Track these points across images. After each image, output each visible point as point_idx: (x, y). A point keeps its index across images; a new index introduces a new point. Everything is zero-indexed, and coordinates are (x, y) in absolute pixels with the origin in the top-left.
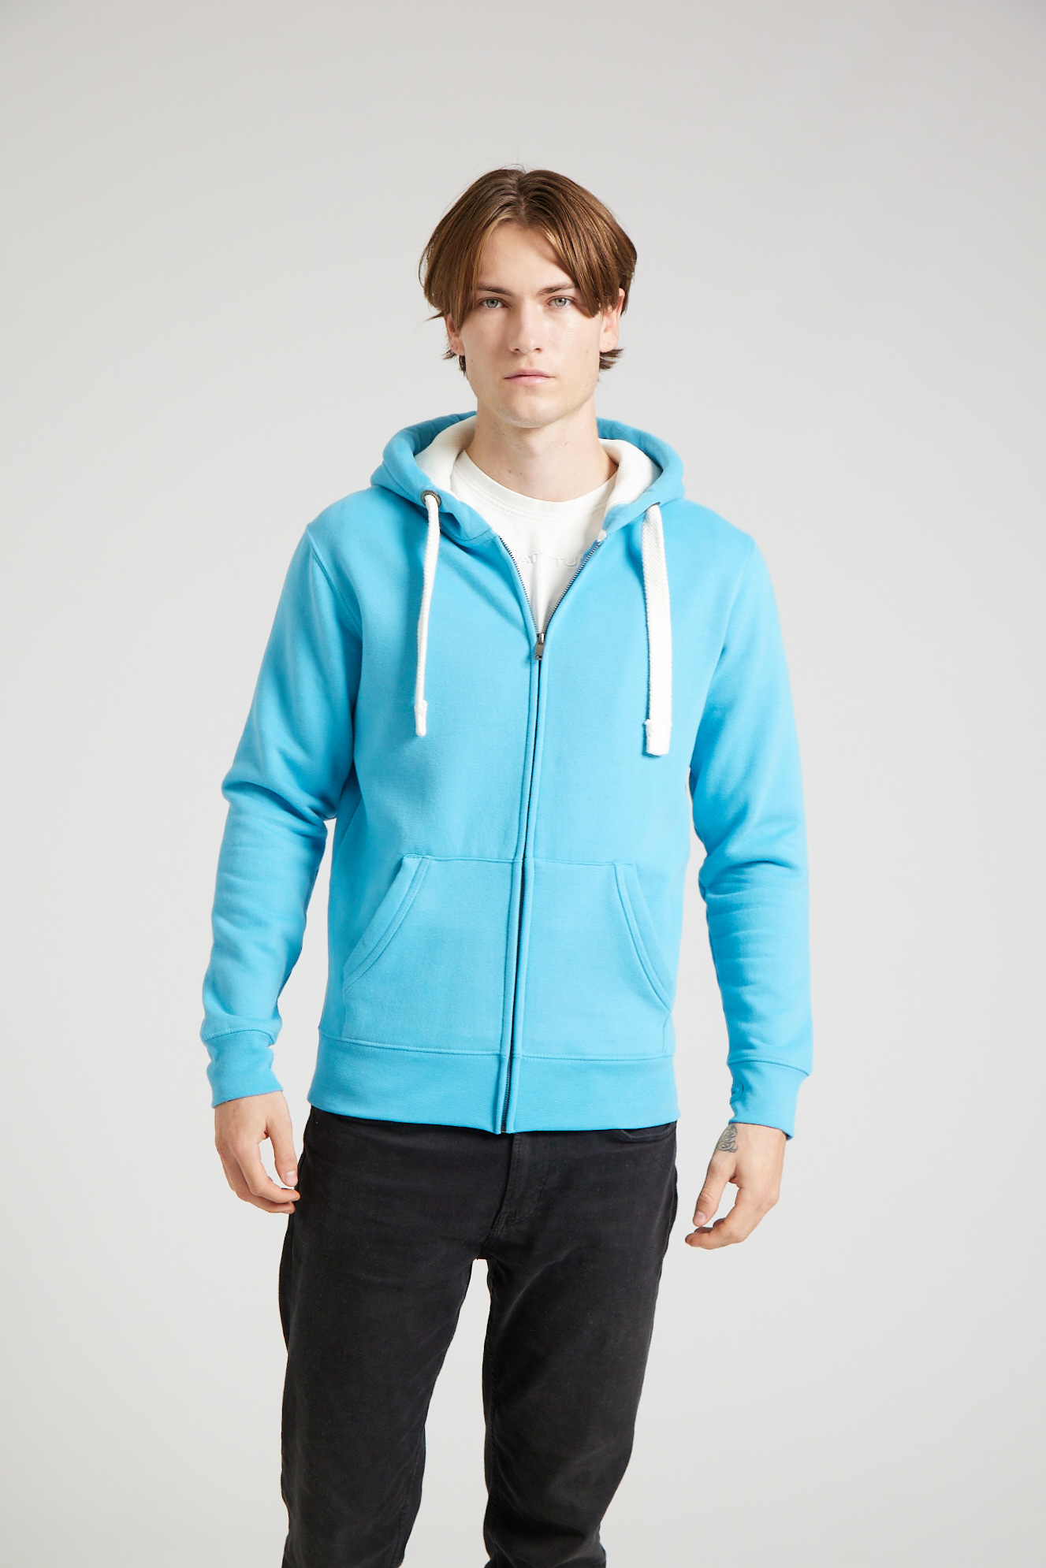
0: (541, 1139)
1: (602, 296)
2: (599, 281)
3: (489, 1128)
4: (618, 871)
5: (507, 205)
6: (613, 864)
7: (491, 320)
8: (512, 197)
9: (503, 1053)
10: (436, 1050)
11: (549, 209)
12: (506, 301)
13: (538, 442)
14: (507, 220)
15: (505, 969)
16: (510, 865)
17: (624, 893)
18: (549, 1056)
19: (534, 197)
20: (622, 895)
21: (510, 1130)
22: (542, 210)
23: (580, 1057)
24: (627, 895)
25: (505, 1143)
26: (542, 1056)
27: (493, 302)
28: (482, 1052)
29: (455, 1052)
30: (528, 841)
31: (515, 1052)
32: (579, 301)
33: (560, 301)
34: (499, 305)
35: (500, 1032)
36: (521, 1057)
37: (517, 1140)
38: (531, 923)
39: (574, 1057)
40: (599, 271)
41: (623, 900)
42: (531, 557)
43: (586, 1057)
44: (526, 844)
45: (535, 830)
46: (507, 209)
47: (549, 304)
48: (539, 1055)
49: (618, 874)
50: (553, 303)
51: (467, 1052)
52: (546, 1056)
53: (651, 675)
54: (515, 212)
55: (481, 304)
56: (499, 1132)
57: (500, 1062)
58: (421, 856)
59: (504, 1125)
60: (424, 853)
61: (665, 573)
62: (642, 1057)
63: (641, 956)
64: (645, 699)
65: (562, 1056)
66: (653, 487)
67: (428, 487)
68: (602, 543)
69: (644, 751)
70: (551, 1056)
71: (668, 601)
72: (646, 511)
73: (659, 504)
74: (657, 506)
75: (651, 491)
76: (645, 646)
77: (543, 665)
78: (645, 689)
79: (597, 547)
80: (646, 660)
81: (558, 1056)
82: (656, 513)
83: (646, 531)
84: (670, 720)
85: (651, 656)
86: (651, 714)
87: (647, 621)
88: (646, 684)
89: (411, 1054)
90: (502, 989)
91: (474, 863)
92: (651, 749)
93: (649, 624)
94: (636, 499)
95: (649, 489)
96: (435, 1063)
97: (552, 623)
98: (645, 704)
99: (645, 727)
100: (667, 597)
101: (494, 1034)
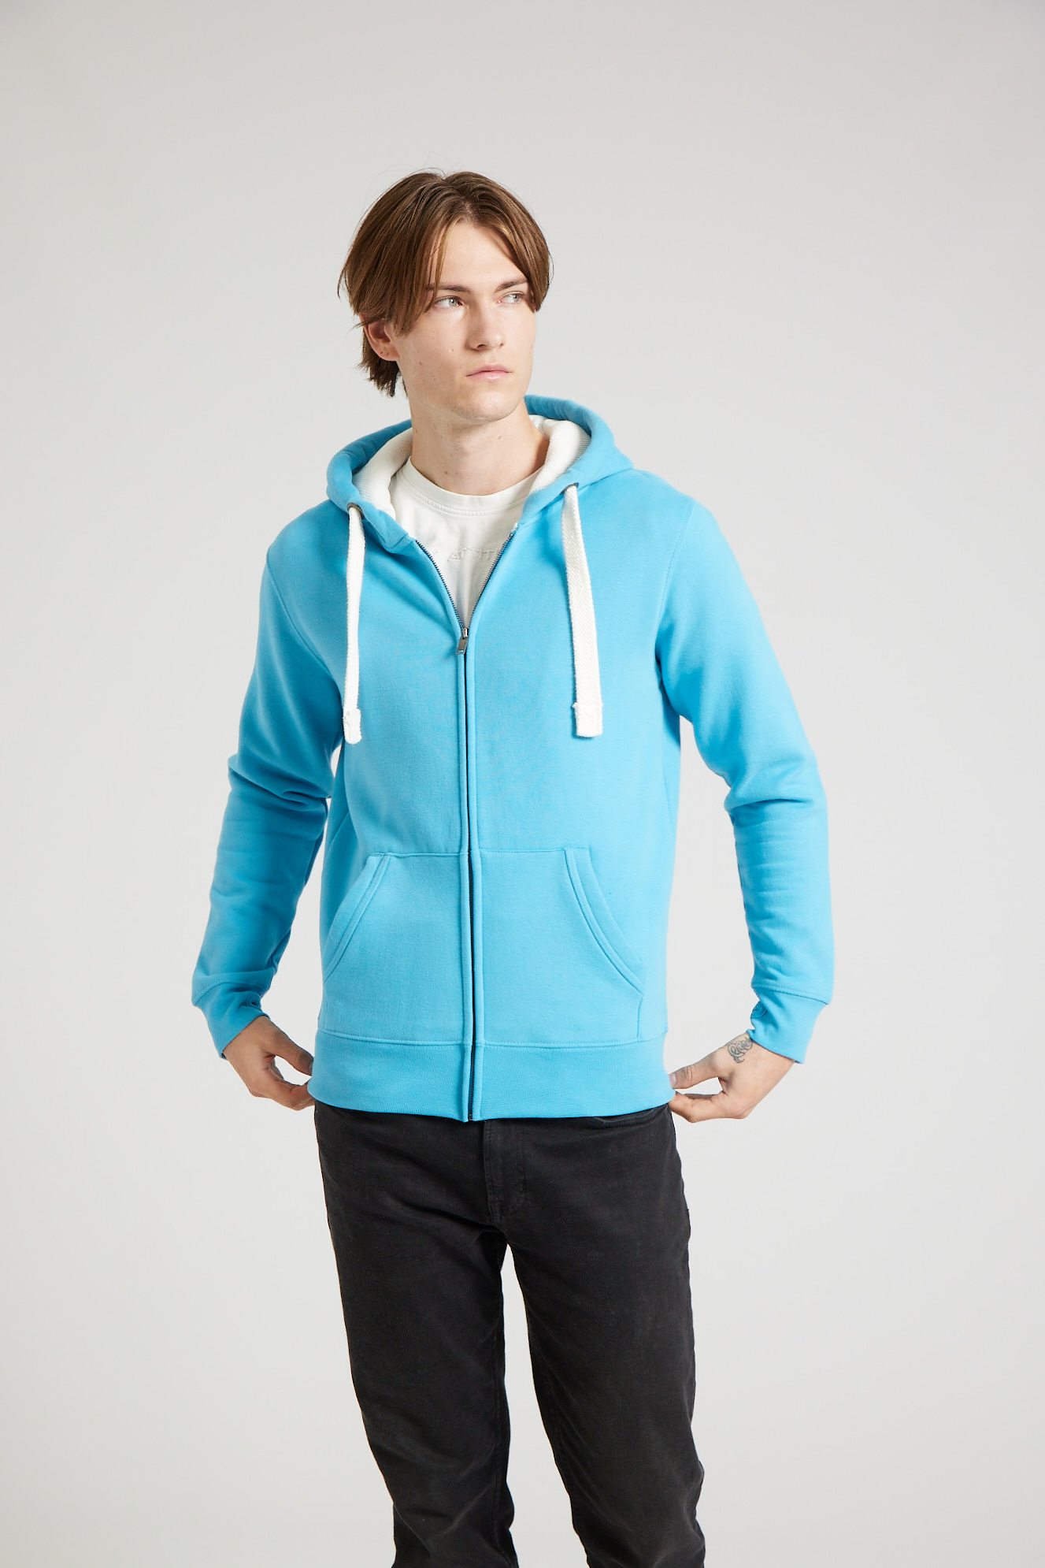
0: (512, 1127)
3: (456, 1117)
4: (568, 855)
6: (562, 850)
9: (465, 1043)
10: (403, 1042)
12: (466, 298)
13: (473, 443)
15: (461, 960)
16: (456, 860)
17: (576, 878)
18: (513, 1044)
20: (574, 879)
21: (477, 1117)
23: (545, 1045)
24: (579, 879)
25: (475, 1131)
26: (506, 1044)
28: (444, 1043)
29: (421, 1043)
30: (472, 833)
31: (477, 1041)
35: (462, 1022)
36: (483, 1046)
37: (487, 1127)
38: (483, 914)
39: (536, 1045)
41: (575, 886)
43: (552, 1045)
44: (469, 835)
45: (478, 821)
47: (506, 300)
48: (504, 1044)
49: (569, 859)
51: (432, 1043)
52: (510, 1044)
53: (576, 658)
56: (466, 1120)
57: (463, 1052)
58: (382, 854)
59: (470, 1111)
60: (386, 850)
61: (583, 554)
62: (614, 1044)
63: (599, 940)
64: (571, 682)
65: (526, 1044)
66: (570, 469)
67: (352, 500)
68: (515, 532)
69: (574, 734)
70: (516, 1044)
71: (588, 582)
72: (563, 493)
73: (577, 485)
74: (575, 487)
75: (569, 472)
76: (568, 630)
77: (468, 657)
78: (571, 673)
79: (511, 538)
80: (569, 644)
81: (523, 1044)
82: (572, 493)
83: (564, 515)
84: (600, 700)
85: (574, 639)
86: (578, 697)
87: (568, 605)
88: (571, 668)
89: (380, 1046)
90: (460, 979)
91: (427, 859)
92: (580, 732)
93: (571, 607)
94: (552, 483)
95: (567, 471)
96: (404, 1053)
97: (474, 617)
98: (571, 687)
99: (573, 710)
100: (588, 577)
101: (456, 1024)
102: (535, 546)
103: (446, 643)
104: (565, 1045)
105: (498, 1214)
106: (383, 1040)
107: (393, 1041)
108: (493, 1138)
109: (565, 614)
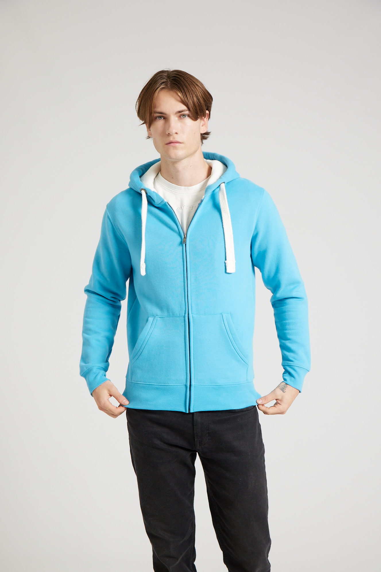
0: (204, 414)
1: (199, 113)
2: (198, 108)
3: (184, 411)
4: (223, 316)
5: (163, 83)
6: (221, 314)
7: (160, 123)
8: (165, 80)
9: (187, 384)
10: (164, 384)
11: (177, 83)
12: (164, 117)
13: (180, 166)
14: (163, 88)
15: (185, 355)
16: (183, 318)
17: (226, 324)
19: (173, 80)
20: (225, 325)
21: (192, 411)
22: (175, 83)
23: (216, 384)
24: (227, 325)
25: (191, 416)
26: (202, 384)
27: (160, 117)
28: (179, 384)
29: (170, 385)
30: (189, 308)
31: (191, 384)
32: (191, 115)
33: (184, 116)
34: (162, 118)
35: (186, 377)
36: (194, 385)
37: (195, 415)
38: (193, 338)
39: (212, 384)
40: (197, 104)
41: (226, 327)
42: (181, 207)
43: (218, 384)
44: (188, 309)
45: (191, 304)
46: (163, 84)
47: (180, 117)
49: (224, 317)
50: (182, 116)
51: (175, 385)
52: (203, 384)
53: (226, 244)
54: (166, 85)
55: (156, 118)
56: (188, 412)
57: (186, 387)
58: (154, 316)
59: (189, 409)
60: (155, 315)
61: (228, 207)
62: (239, 383)
63: (234, 346)
64: (225, 253)
65: (209, 384)
66: (222, 177)
67: (142, 187)
68: (203, 200)
69: (226, 272)
70: (205, 384)
71: (230, 217)
72: (219, 186)
73: (224, 183)
74: (223, 183)
75: (221, 178)
76: (223, 235)
77: (186, 245)
78: (224, 250)
79: (202, 201)
80: (223, 240)
81: (208, 384)
82: (223, 186)
83: (220, 193)
84: (234, 260)
85: (225, 238)
86: (227, 258)
87: (223, 225)
88: (224, 248)
89: (155, 386)
90: (185, 362)
91: (172, 318)
92: (228, 271)
93: (224, 226)
94: (215, 182)
95: (220, 178)
96: (164, 389)
97: (189, 230)
98: (224, 255)
99: (225, 263)
100: (230, 216)
101: (183, 378)
102: (210, 204)
103: (179, 240)
104: (222, 384)
105: (198, 446)
106: (156, 384)
107: (160, 384)
108: (197, 418)
109: (222, 228)
